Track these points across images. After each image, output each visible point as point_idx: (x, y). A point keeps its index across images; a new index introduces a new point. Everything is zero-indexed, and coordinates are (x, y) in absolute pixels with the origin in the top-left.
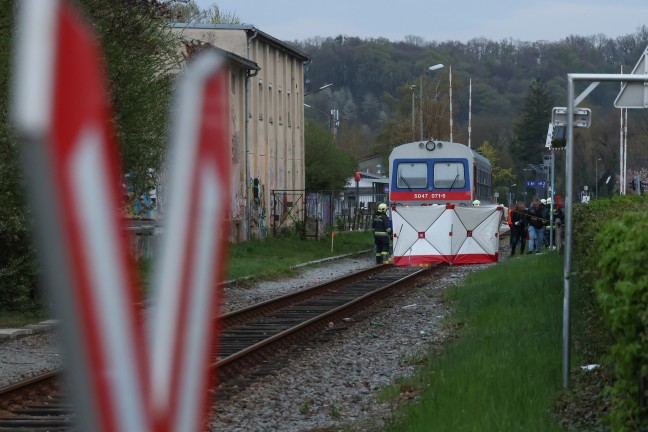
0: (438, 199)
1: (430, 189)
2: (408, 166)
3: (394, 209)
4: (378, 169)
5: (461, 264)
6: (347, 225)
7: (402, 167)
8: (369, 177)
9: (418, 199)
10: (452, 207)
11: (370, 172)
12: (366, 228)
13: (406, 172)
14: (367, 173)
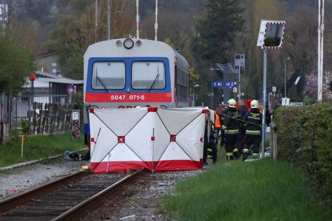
0: (136, 100)
1: (128, 90)
2: (105, 65)
3: (92, 111)
4: (53, 68)
5: (163, 171)
6: (32, 128)
7: (97, 66)
8: (46, 77)
9: (114, 101)
10: (155, 110)
11: (45, 71)
12: (51, 131)
13: (102, 71)
14: (42, 72)
